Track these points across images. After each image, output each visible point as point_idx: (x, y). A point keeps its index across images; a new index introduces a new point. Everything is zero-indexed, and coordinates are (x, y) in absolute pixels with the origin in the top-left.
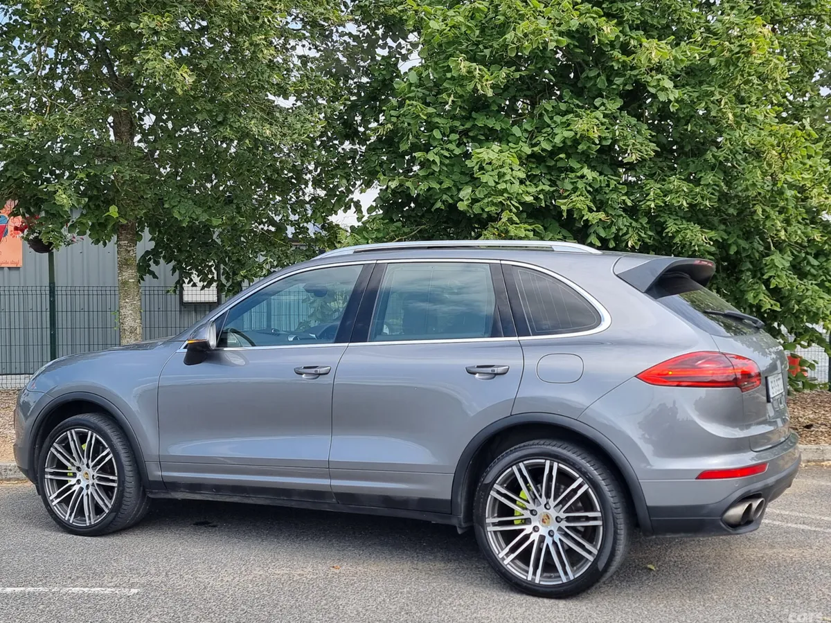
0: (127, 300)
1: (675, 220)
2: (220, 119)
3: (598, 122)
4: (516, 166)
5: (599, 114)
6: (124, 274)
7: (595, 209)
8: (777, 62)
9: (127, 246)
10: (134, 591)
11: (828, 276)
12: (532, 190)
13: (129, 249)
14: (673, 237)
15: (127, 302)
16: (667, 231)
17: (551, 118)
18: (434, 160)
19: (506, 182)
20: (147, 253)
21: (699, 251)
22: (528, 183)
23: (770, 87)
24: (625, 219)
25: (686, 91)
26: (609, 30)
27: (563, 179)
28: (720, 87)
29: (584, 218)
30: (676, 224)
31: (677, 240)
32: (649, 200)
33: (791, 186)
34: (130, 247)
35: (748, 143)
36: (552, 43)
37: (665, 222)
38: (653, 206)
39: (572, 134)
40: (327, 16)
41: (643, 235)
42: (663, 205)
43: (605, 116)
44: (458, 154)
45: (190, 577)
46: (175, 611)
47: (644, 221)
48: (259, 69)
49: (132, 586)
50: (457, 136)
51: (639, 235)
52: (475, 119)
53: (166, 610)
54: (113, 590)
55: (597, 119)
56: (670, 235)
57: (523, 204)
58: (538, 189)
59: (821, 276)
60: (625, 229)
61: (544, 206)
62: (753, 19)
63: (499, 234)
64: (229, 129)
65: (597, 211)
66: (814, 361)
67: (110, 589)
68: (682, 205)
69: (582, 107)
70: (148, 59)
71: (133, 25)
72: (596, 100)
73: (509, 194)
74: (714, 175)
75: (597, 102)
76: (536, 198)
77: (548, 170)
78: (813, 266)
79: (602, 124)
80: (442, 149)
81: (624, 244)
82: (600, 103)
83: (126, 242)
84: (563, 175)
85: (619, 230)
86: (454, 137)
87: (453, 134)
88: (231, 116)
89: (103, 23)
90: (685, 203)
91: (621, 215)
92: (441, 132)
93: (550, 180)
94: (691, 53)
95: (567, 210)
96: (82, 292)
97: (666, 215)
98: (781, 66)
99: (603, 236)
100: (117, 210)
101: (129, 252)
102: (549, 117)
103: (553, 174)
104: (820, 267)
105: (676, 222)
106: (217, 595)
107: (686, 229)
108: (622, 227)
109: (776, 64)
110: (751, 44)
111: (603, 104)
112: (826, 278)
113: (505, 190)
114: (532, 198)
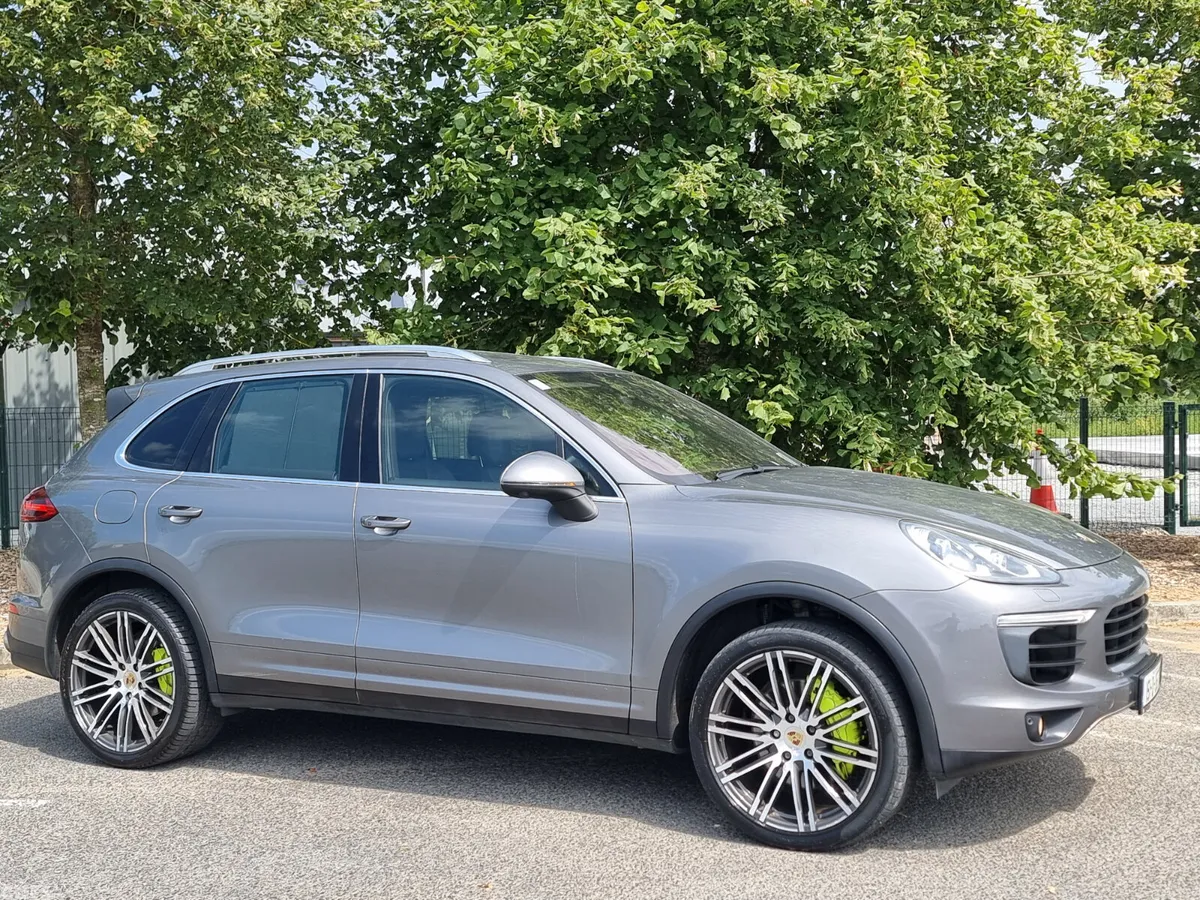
0: (91, 427)
1: (816, 307)
2: (200, 183)
3: (709, 178)
4: (600, 240)
5: (710, 167)
6: (86, 391)
7: (703, 295)
8: (932, 96)
9: (90, 353)
10: (42, 802)
11: (1026, 379)
12: (624, 269)
13: (93, 357)
14: (814, 330)
15: (91, 429)
16: (805, 321)
17: (650, 174)
18: (491, 234)
19: (586, 261)
20: (122, 361)
21: (851, 347)
22: (618, 261)
23: (926, 129)
24: (751, 307)
25: (825, 135)
26: (715, 55)
27: (666, 254)
28: (866, 129)
29: (688, 307)
30: (818, 313)
31: (818, 334)
32: (780, 281)
33: (967, 260)
34: (95, 353)
35: (903, 204)
36: (634, 76)
37: (803, 310)
38: (785, 289)
39: (674, 194)
40: (345, 42)
41: (775, 328)
42: (799, 287)
43: (718, 170)
44: (525, 224)
45: (120, 784)
46: (86, 825)
47: (776, 308)
48: (252, 116)
49: (42, 796)
50: (525, 200)
51: (770, 329)
52: (549, 177)
53: (75, 823)
54: (16, 801)
55: (708, 174)
56: (809, 327)
57: (610, 289)
58: (632, 268)
59: (1017, 378)
60: (751, 320)
61: (639, 291)
62: (904, 39)
63: (579, 331)
64: (213, 196)
65: (705, 298)
66: (1014, 494)
67: (12, 801)
68: (824, 287)
69: (688, 158)
70: (96, 108)
71: (74, 63)
72: (708, 148)
73: (589, 276)
74: (869, 247)
75: (710, 150)
76: (630, 281)
77: (647, 244)
78: (1007, 365)
79: (715, 180)
80: (504, 219)
81: (750, 341)
82: (714, 152)
83: (89, 348)
84: (665, 250)
85: (743, 321)
86: (521, 201)
87: (519, 198)
88: (215, 180)
89: (37, 60)
90: (828, 287)
91: (747, 302)
92: (502, 196)
93: (650, 256)
94: (829, 84)
95: (666, 296)
96: (48, 416)
97: (805, 301)
98: (937, 102)
99: (723, 331)
100: (69, 305)
101: (93, 360)
102: (646, 172)
103: (654, 247)
104: (1017, 367)
105: (819, 310)
106: (146, 804)
107: (829, 319)
108: (746, 318)
109: (931, 100)
110: (899, 74)
111: (717, 154)
112: (1023, 380)
113: (584, 272)
114: (623, 280)
